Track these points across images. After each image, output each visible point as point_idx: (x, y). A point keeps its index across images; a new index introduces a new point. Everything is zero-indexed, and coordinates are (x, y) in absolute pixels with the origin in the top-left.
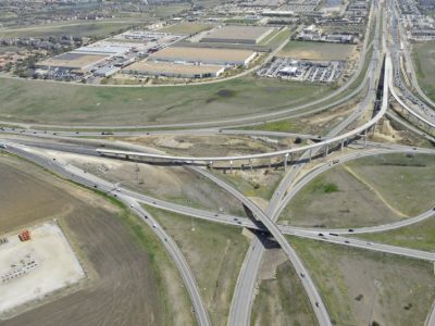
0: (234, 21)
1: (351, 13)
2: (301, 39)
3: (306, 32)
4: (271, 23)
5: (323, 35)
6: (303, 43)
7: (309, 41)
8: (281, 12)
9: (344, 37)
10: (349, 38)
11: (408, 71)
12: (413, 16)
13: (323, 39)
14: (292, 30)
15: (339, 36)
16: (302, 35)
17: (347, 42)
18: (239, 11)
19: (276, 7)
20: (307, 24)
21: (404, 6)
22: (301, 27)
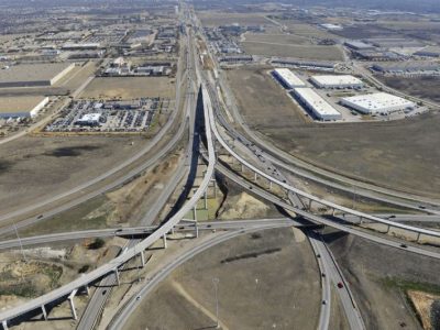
0: (27, 58)
1: (161, 42)
2: (107, 75)
3: (112, 66)
4: (72, 58)
5: (132, 68)
6: (111, 79)
7: (117, 76)
8: (85, 45)
9: (155, 69)
10: (161, 69)
11: (229, 103)
12: (221, 42)
13: (132, 73)
14: (97, 65)
15: (149, 68)
16: (108, 70)
17: (159, 74)
18: (36, 46)
19: (80, 40)
20: (114, 56)
21: (210, 33)
22: (107, 60)
